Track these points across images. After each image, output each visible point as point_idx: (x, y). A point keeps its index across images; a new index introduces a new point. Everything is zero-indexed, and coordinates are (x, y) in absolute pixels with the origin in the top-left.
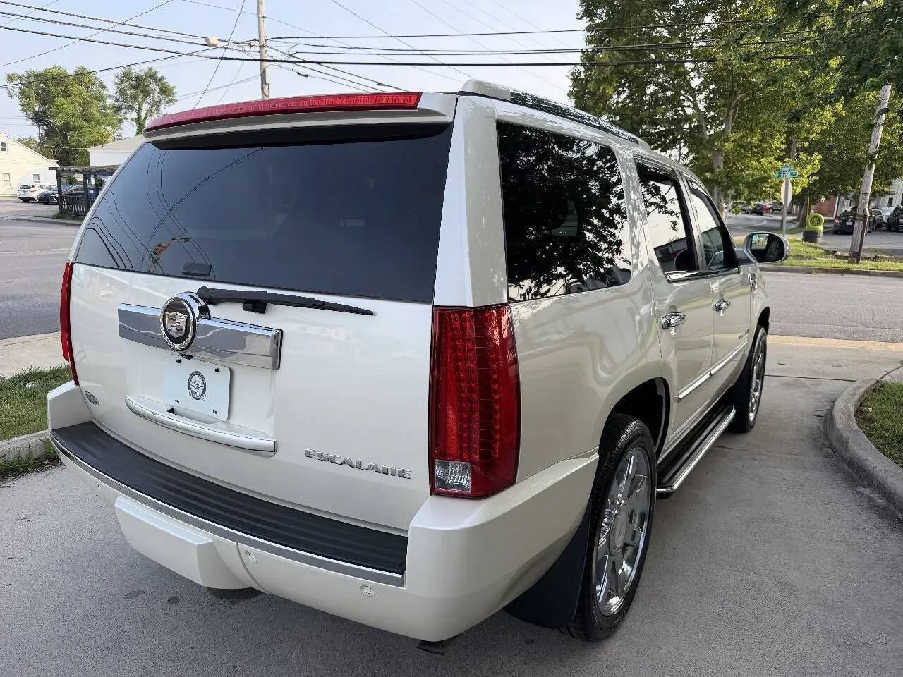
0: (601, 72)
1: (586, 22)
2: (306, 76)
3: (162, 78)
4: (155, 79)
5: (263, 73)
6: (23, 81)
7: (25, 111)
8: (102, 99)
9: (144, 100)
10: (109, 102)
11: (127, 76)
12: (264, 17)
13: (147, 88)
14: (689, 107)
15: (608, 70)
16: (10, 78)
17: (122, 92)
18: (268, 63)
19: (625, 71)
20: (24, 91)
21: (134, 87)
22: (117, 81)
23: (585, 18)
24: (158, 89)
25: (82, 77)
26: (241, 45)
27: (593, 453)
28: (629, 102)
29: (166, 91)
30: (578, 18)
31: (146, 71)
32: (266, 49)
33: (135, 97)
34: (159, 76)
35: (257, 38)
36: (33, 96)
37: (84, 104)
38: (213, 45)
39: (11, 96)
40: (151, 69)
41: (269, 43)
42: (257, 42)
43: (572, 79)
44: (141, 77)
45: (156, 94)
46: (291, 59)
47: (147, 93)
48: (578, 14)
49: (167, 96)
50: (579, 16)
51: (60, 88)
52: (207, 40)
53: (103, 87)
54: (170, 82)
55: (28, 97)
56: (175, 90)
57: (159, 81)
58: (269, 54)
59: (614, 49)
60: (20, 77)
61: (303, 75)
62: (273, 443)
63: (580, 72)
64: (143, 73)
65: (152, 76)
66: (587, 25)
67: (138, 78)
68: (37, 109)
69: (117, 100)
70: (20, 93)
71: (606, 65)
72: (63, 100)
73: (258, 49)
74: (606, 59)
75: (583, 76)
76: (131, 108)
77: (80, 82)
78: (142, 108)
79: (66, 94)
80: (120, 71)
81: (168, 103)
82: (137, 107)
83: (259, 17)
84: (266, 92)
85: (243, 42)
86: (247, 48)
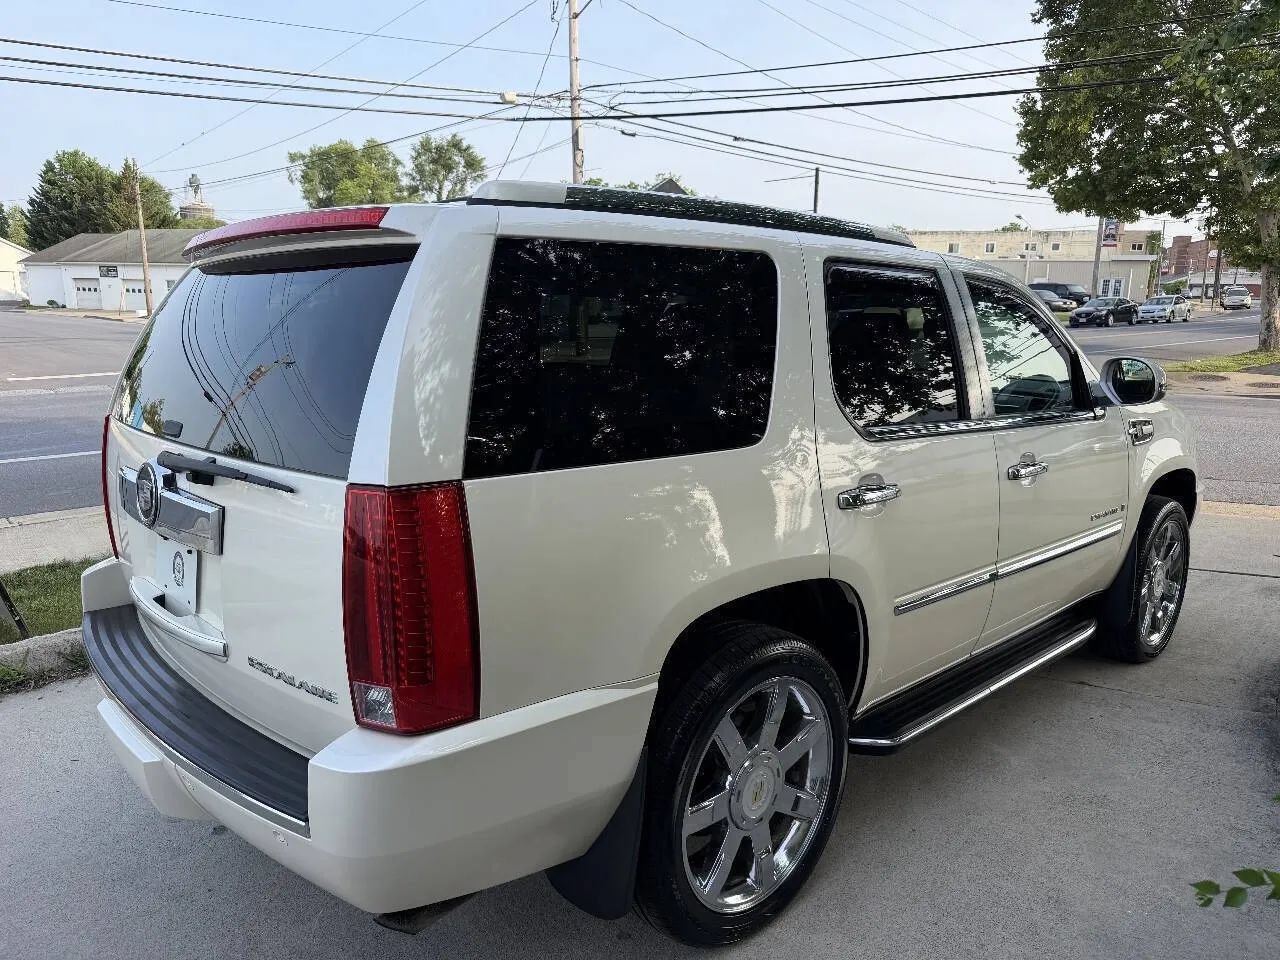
0: (1071, 100)
1: (1046, 26)
2: (633, 135)
3: (468, 148)
4: (460, 150)
5: (575, 135)
6: (306, 160)
7: (308, 198)
8: (395, 178)
9: (445, 178)
10: (405, 182)
11: (426, 146)
12: (577, 60)
13: (450, 162)
14: (1219, 143)
15: (1080, 97)
16: (293, 158)
17: (420, 169)
18: (581, 122)
19: (1109, 95)
20: (308, 174)
21: (434, 161)
22: (414, 154)
23: (1045, 20)
24: (463, 162)
25: (373, 151)
26: (547, 99)
27: (648, 682)
28: (1118, 142)
29: (473, 164)
30: (1034, 21)
31: (449, 138)
32: (579, 102)
33: (435, 173)
34: (465, 144)
35: (568, 89)
36: (317, 180)
37: (374, 187)
38: (511, 103)
39: (292, 181)
40: (455, 136)
41: (584, 94)
42: (569, 94)
43: (1021, 113)
44: (442, 148)
45: (461, 169)
46: (612, 113)
47: (449, 168)
48: (1034, 15)
49: (475, 171)
50: (1037, 17)
51: (346, 168)
52: (502, 96)
53: (397, 162)
54: (478, 152)
55: (312, 181)
56: (484, 163)
57: (465, 151)
58: (583, 109)
59: (1093, 65)
60: (303, 157)
61: (630, 135)
62: (221, 646)
63: (1036, 102)
64: (445, 143)
65: (456, 144)
66: (1047, 30)
67: (439, 149)
68: (321, 195)
69: (413, 179)
70: (302, 177)
71: (1078, 88)
72: (349, 183)
73: (568, 103)
74: (1079, 80)
75: (1039, 106)
76: (431, 189)
77: (370, 159)
78: (444, 188)
79: (352, 175)
80: (417, 141)
81: (475, 180)
82: (437, 187)
83: (571, 61)
84: (579, 161)
85: (549, 96)
86: (555, 103)
